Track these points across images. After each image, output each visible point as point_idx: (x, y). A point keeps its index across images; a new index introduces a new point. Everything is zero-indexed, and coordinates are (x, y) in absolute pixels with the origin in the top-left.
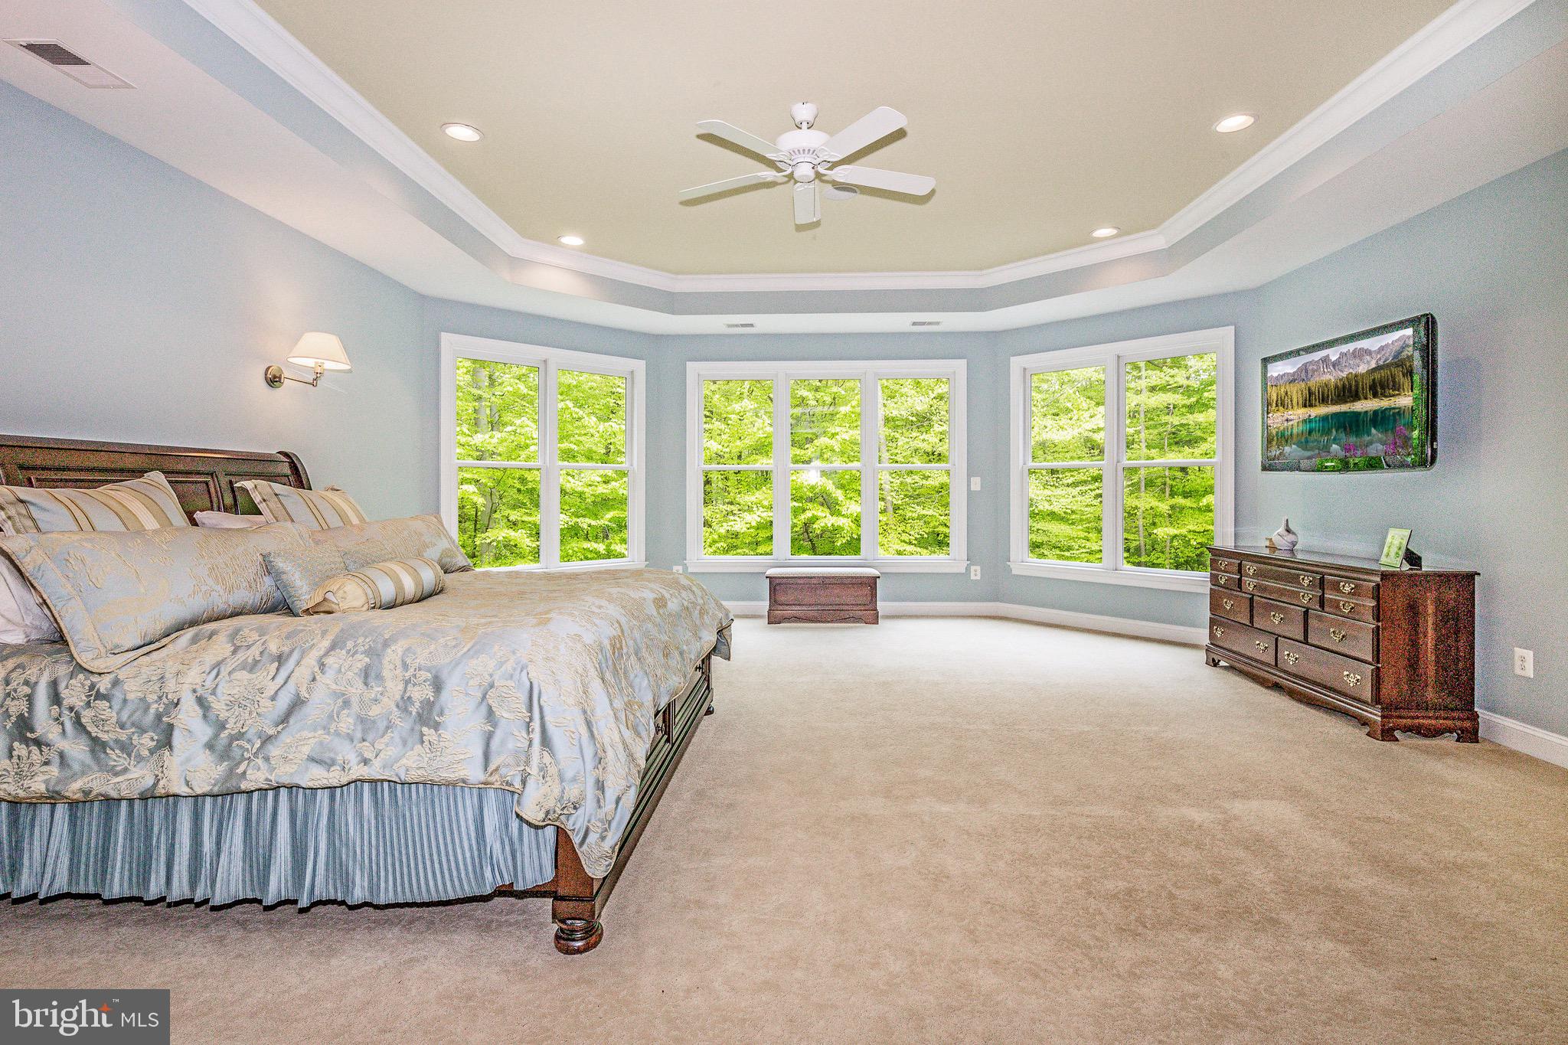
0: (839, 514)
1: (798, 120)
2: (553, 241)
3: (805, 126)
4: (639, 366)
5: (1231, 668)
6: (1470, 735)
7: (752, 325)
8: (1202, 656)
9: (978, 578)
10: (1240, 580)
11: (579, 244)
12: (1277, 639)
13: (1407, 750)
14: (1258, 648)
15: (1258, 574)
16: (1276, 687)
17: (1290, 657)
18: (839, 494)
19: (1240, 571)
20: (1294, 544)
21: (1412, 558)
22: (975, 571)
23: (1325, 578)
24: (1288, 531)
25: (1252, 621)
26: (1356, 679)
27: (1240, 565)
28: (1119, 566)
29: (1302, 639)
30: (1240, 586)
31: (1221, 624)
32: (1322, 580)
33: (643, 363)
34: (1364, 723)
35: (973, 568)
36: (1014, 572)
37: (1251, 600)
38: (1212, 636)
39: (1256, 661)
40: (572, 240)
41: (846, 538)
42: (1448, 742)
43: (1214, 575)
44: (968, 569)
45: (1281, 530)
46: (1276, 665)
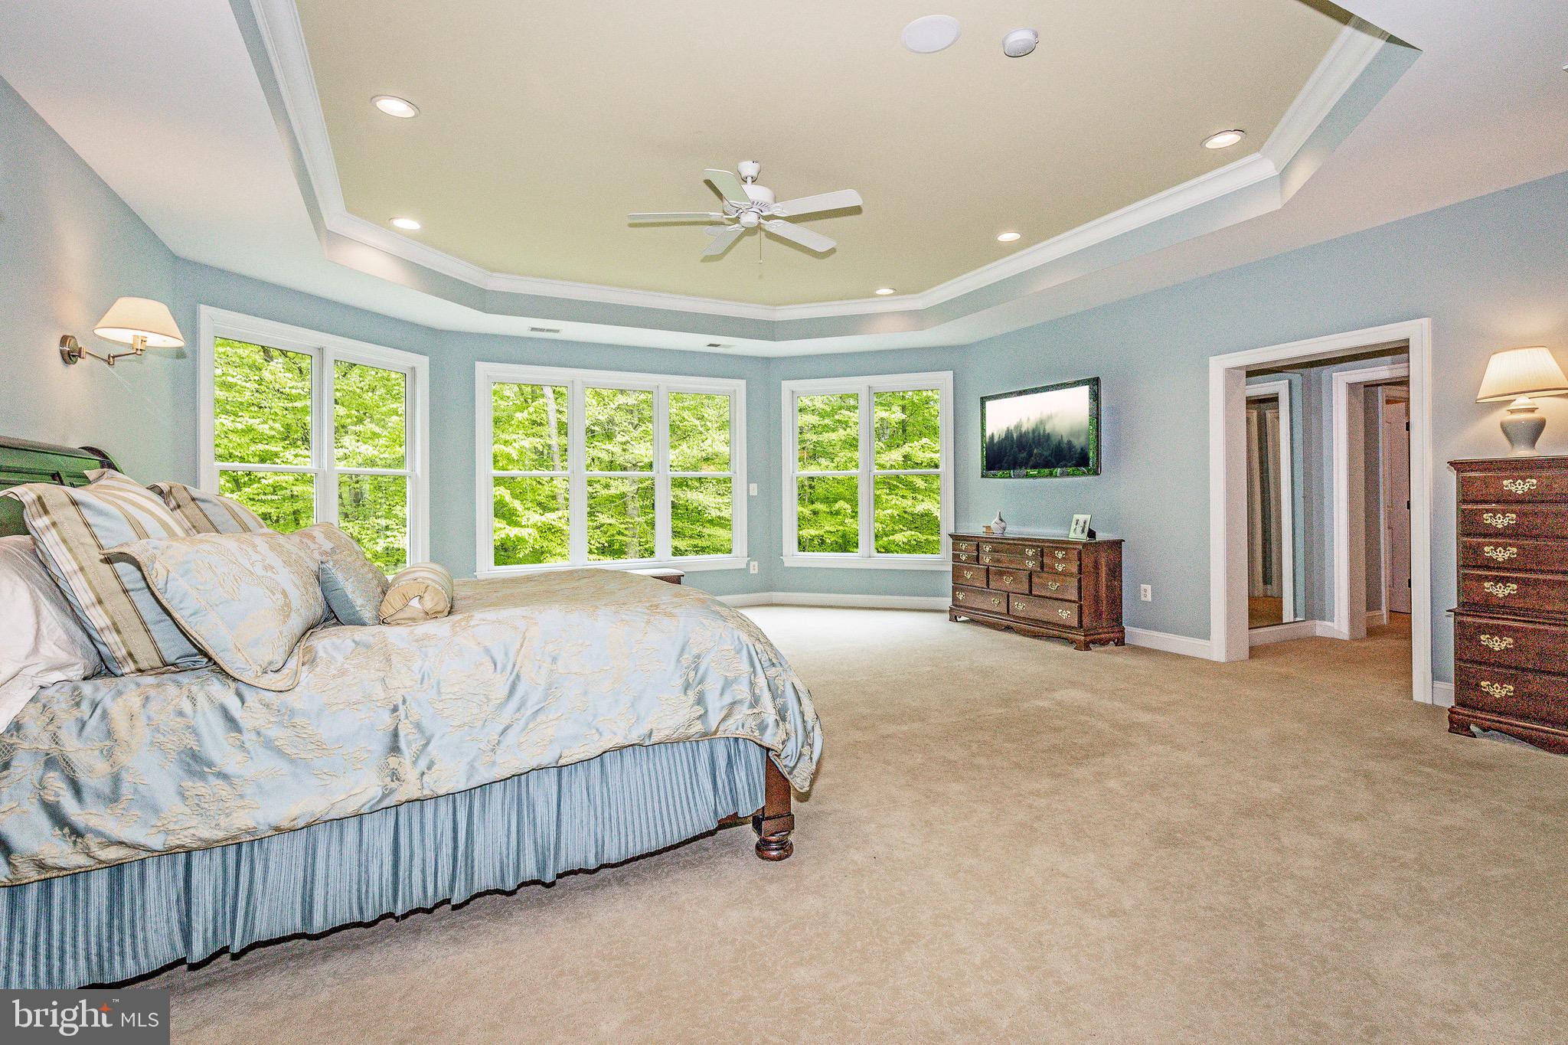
0: (517, 524)
1: (743, 175)
2: (383, 222)
3: (749, 180)
4: (422, 363)
5: (972, 621)
6: (1120, 642)
7: (558, 331)
8: (947, 616)
9: (756, 572)
10: (978, 556)
11: (414, 228)
12: (1008, 596)
13: (1096, 654)
14: (995, 603)
15: (994, 550)
16: (1008, 629)
17: (1019, 606)
18: (516, 504)
19: (978, 550)
20: (1004, 529)
21: (1092, 534)
22: (754, 566)
23: (1044, 549)
24: (1001, 520)
25: (988, 585)
26: (1066, 614)
27: (978, 545)
28: (872, 555)
29: (1027, 592)
30: (978, 560)
31: (962, 590)
32: (1042, 551)
33: (426, 359)
34: (1071, 642)
35: (752, 563)
36: (786, 565)
37: (988, 570)
38: (955, 598)
39: (993, 612)
40: (407, 224)
41: (528, 549)
42: (1111, 646)
43: (956, 554)
44: (748, 565)
45: (997, 519)
46: (1008, 613)
